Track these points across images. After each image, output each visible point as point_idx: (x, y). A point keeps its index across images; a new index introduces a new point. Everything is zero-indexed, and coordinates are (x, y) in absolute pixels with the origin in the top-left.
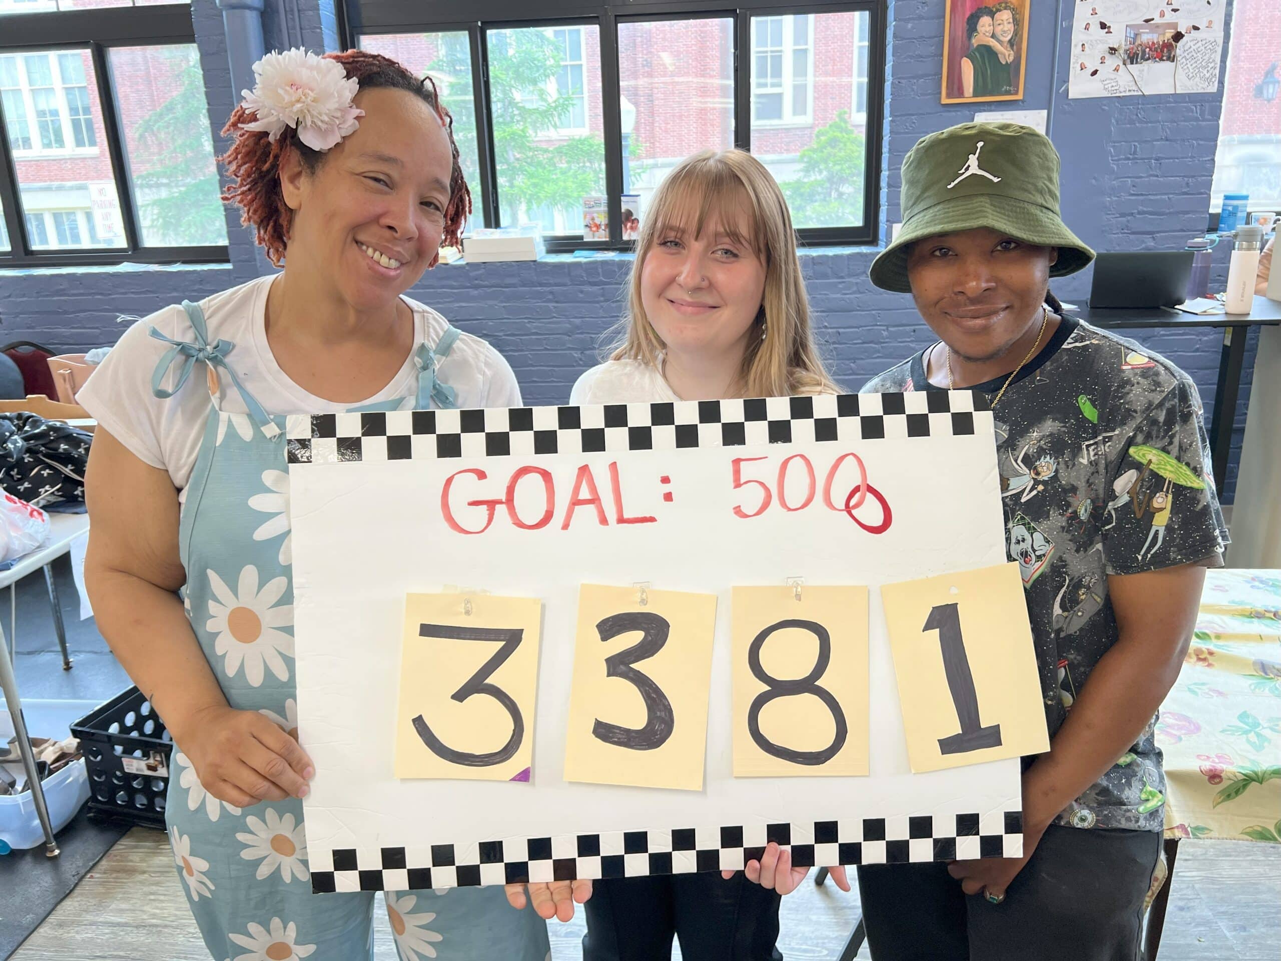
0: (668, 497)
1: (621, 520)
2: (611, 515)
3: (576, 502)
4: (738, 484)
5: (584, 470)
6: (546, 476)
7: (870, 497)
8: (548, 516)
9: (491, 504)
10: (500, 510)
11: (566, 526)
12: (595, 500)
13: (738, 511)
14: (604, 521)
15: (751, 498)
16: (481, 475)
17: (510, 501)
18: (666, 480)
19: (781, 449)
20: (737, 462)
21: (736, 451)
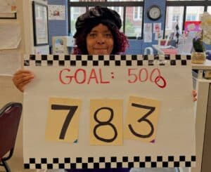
0: (113, 77)
1: (101, 82)
2: (99, 81)
3: (91, 78)
4: (129, 75)
5: (93, 70)
6: (84, 71)
7: (161, 79)
8: (84, 81)
9: (71, 77)
10: (73, 79)
11: (88, 83)
12: (95, 77)
13: (129, 81)
14: (97, 82)
15: (132, 78)
16: (69, 71)
17: (75, 77)
18: (112, 73)
19: (140, 67)
20: (129, 70)
21: (129, 67)
